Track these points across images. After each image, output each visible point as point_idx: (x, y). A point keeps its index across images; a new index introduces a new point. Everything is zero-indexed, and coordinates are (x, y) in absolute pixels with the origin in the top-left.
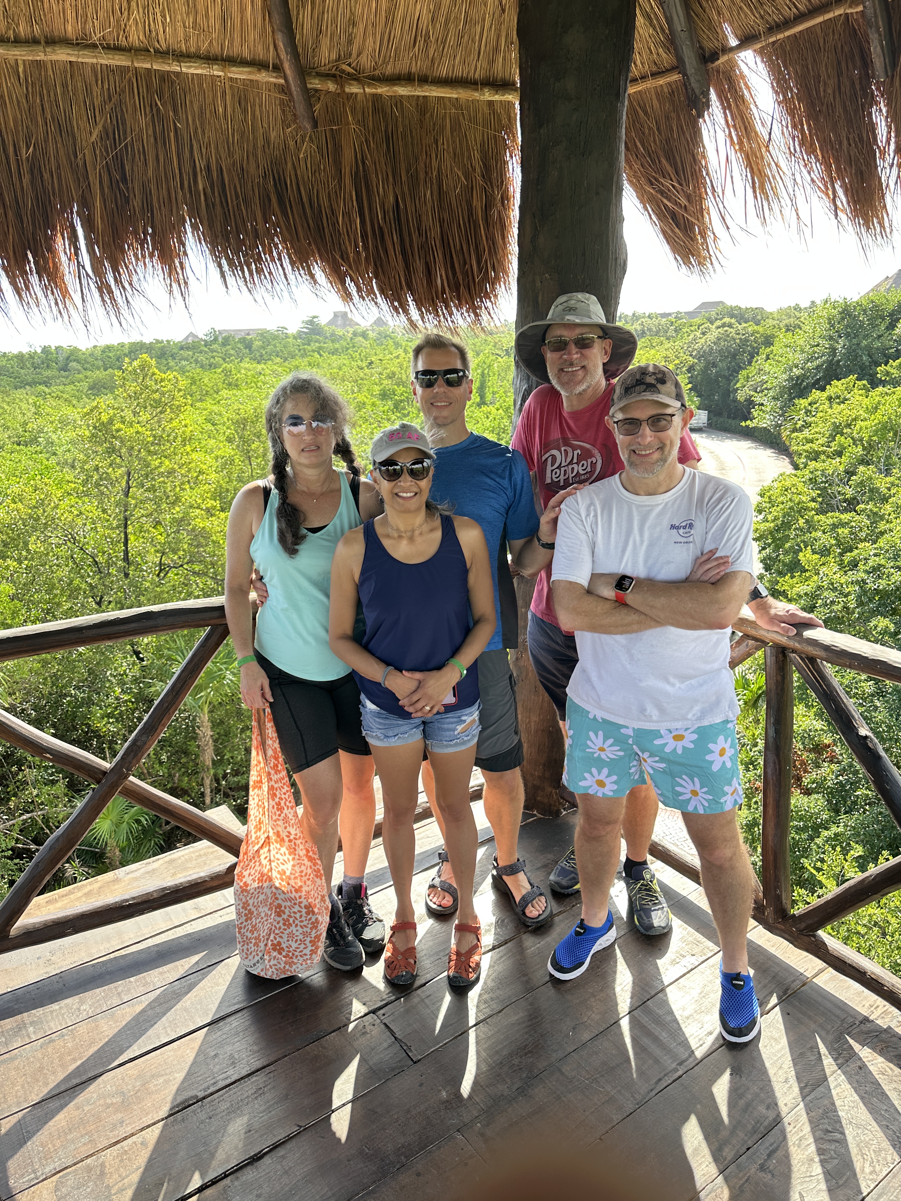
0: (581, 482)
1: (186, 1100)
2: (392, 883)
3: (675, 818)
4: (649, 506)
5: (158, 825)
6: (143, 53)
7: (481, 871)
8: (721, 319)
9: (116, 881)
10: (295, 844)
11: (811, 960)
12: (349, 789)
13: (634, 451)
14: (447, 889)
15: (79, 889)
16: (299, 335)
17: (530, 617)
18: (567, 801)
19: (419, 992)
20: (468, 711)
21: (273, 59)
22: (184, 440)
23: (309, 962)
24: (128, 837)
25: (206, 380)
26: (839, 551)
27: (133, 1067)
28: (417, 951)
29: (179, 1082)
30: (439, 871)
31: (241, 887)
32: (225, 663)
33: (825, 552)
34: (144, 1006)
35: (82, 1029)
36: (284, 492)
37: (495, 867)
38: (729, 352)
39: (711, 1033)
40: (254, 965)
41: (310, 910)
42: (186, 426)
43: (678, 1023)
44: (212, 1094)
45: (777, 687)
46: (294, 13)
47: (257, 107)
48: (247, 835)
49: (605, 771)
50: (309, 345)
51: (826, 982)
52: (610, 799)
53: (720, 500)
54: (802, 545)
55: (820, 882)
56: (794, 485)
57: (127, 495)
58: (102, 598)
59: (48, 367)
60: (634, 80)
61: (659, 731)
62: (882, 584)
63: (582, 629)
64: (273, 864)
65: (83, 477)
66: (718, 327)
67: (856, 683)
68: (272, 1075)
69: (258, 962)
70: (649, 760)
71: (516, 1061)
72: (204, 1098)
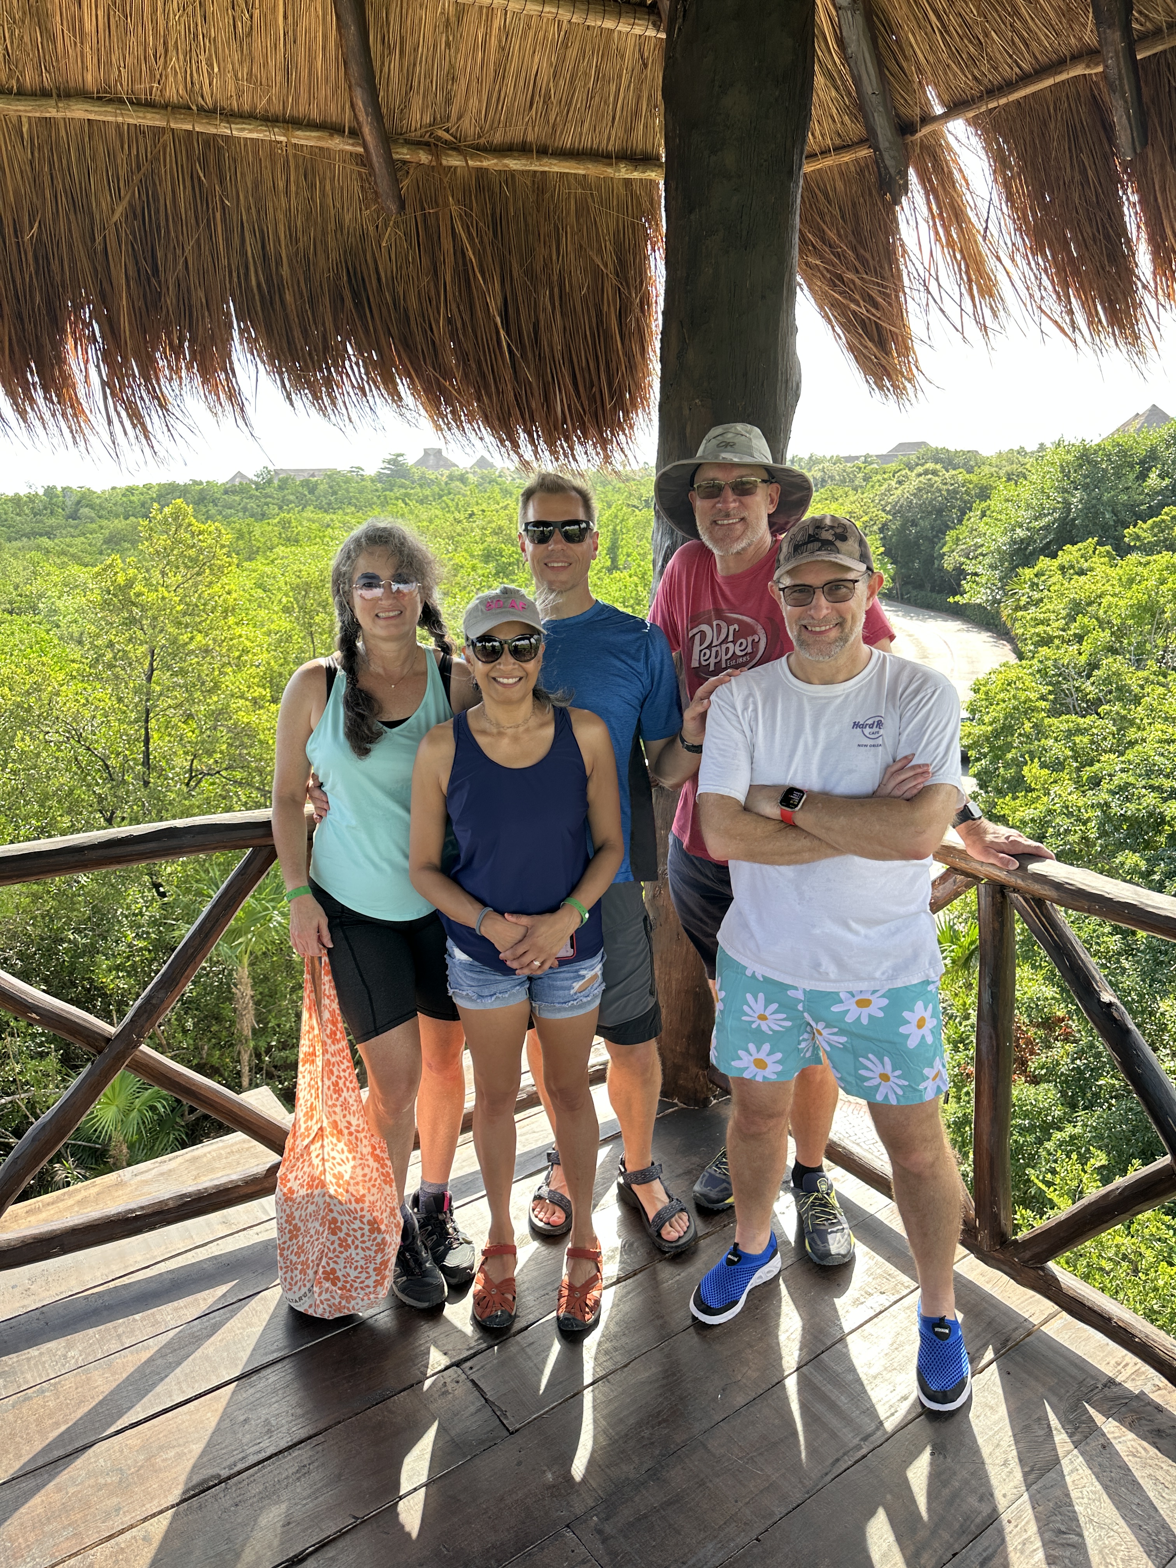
0: (737, 667)
1: (205, 1481)
2: (484, 1192)
3: (862, 1113)
4: (825, 698)
5: (179, 1114)
6: (183, 111)
7: (603, 1178)
8: (922, 465)
9: (120, 1184)
10: (356, 1138)
11: (1038, 1302)
12: (430, 1066)
13: (805, 627)
14: (558, 1201)
15: (70, 1194)
16: (379, 478)
17: (671, 841)
18: (718, 1086)
19: (518, 1338)
20: (588, 963)
21: (349, 122)
22: (226, 611)
23: (372, 1296)
24: (139, 1128)
25: (257, 533)
26: (1075, 764)
27: (135, 1435)
28: (516, 1283)
29: (197, 1456)
30: (547, 1177)
31: (284, 1194)
32: (272, 900)
33: (1057, 766)
34: (152, 1352)
35: (69, 1382)
36: (354, 674)
37: (621, 1173)
38: (934, 507)
39: (905, 1398)
40: (300, 1299)
41: (374, 1226)
42: (229, 593)
43: (862, 1385)
44: (239, 1473)
45: (994, 937)
46: (377, 65)
47: (328, 181)
48: (294, 1125)
49: (766, 1047)
50: (391, 490)
51: (1058, 1331)
52: (773, 1084)
53: (917, 692)
54: (1027, 756)
55: (1051, 1201)
56: (1019, 679)
57: (149, 679)
58: (113, 813)
59: (52, 513)
60: (812, 156)
61: (837, 994)
62: (1131, 808)
63: (738, 859)
64: (327, 1165)
65: (91, 655)
66: (920, 475)
67: (1098, 937)
68: (320, 1448)
69: (305, 1295)
70: (824, 1032)
71: (646, 1433)
72: (229, 1478)
